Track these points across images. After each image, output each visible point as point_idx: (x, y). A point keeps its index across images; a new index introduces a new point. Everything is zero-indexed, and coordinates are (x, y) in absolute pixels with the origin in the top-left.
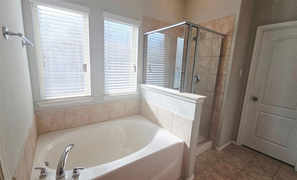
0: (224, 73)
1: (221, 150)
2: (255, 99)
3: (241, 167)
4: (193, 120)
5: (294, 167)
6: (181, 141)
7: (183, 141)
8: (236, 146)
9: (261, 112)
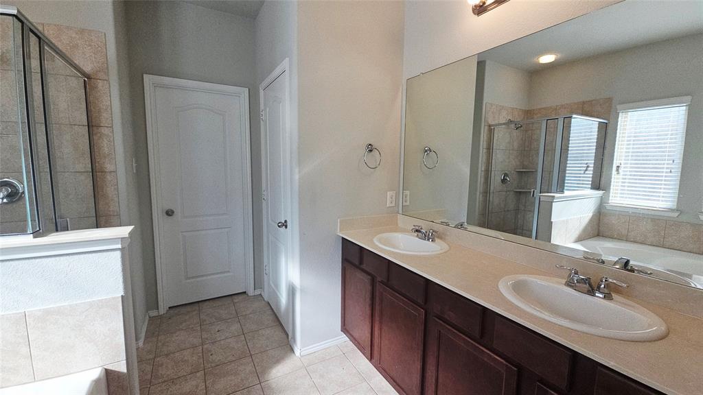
0: (109, 167)
1: (144, 344)
2: (169, 213)
3: (197, 341)
4: (122, 293)
5: (245, 292)
6: (96, 373)
7: (100, 369)
8: (160, 317)
9: (184, 234)
